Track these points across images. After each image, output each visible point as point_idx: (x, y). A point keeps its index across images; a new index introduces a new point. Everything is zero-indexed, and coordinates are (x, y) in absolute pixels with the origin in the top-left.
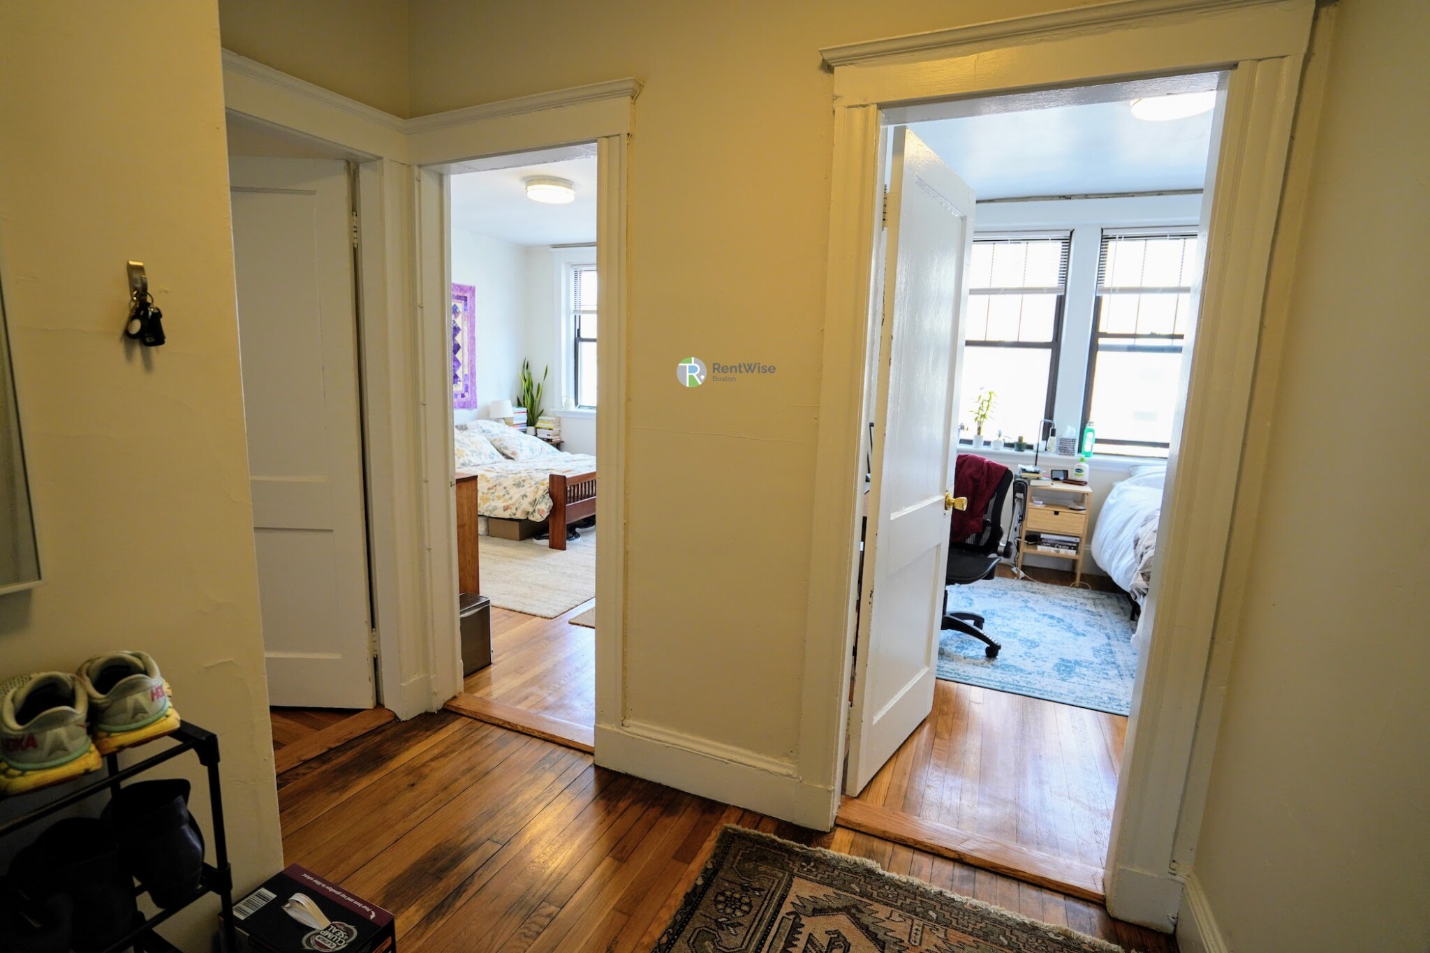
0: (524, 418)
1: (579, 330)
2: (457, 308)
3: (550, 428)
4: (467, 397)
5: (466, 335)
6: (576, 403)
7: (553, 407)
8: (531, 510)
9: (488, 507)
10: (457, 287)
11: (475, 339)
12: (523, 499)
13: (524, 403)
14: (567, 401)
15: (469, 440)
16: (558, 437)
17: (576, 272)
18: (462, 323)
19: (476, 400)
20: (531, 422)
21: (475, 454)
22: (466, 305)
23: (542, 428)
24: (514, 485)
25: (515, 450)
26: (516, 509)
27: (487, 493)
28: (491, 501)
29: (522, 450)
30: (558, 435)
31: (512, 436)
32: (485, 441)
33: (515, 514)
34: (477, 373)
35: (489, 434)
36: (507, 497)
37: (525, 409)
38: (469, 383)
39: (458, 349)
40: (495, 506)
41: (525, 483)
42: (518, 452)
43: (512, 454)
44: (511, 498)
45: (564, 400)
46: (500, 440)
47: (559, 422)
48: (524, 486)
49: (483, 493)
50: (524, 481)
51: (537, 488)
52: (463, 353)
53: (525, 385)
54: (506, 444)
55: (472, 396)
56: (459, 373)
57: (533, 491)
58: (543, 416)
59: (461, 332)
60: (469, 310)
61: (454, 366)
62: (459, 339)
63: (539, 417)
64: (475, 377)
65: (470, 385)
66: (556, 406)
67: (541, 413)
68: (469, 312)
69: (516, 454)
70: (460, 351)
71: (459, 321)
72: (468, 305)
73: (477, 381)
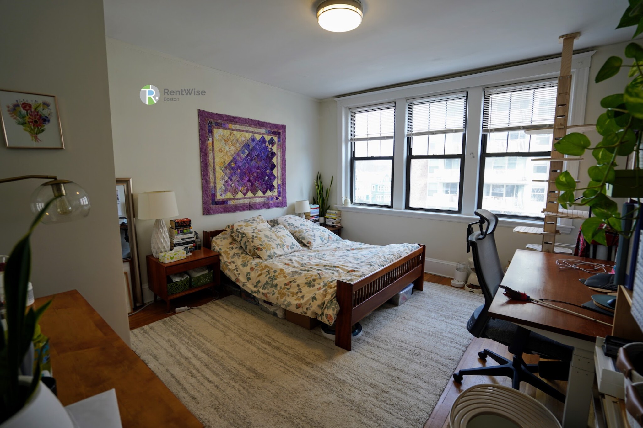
0: (316, 212)
1: (354, 152)
2: (274, 140)
3: (335, 218)
4: (280, 199)
5: (279, 158)
6: (352, 201)
7: (336, 204)
8: (320, 312)
9: (284, 302)
10: (274, 126)
11: (285, 161)
12: (313, 301)
13: (318, 201)
14: (345, 200)
15: (276, 235)
16: (339, 224)
17: (352, 114)
18: (277, 150)
19: (286, 201)
20: (322, 213)
21: (279, 247)
22: (279, 138)
23: (329, 218)
24: (306, 283)
25: (309, 240)
26: (307, 309)
27: (284, 288)
28: (287, 296)
29: (315, 240)
31: (309, 228)
32: (287, 235)
33: (306, 313)
34: (287, 183)
35: (293, 227)
36: (300, 295)
37: (318, 206)
40: (289, 302)
41: (315, 283)
42: (312, 241)
43: (307, 243)
44: (303, 297)
45: (343, 199)
46: (299, 232)
47: (340, 215)
48: (314, 286)
49: (281, 288)
50: (314, 280)
51: (326, 290)
52: (277, 170)
53: (318, 191)
54: (303, 235)
55: (283, 198)
56: (275, 183)
57: (322, 294)
58: (330, 210)
59: (276, 156)
60: (281, 141)
61: (271, 179)
62: (274, 160)
63: (327, 211)
64: (285, 186)
65: (282, 191)
66: (338, 203)
67: (329, 208)
68: (281, 142)
69: (310, 243)
70: (275, 169)
71: (275, 149)
72: (281, 138)
73: (287, 189)
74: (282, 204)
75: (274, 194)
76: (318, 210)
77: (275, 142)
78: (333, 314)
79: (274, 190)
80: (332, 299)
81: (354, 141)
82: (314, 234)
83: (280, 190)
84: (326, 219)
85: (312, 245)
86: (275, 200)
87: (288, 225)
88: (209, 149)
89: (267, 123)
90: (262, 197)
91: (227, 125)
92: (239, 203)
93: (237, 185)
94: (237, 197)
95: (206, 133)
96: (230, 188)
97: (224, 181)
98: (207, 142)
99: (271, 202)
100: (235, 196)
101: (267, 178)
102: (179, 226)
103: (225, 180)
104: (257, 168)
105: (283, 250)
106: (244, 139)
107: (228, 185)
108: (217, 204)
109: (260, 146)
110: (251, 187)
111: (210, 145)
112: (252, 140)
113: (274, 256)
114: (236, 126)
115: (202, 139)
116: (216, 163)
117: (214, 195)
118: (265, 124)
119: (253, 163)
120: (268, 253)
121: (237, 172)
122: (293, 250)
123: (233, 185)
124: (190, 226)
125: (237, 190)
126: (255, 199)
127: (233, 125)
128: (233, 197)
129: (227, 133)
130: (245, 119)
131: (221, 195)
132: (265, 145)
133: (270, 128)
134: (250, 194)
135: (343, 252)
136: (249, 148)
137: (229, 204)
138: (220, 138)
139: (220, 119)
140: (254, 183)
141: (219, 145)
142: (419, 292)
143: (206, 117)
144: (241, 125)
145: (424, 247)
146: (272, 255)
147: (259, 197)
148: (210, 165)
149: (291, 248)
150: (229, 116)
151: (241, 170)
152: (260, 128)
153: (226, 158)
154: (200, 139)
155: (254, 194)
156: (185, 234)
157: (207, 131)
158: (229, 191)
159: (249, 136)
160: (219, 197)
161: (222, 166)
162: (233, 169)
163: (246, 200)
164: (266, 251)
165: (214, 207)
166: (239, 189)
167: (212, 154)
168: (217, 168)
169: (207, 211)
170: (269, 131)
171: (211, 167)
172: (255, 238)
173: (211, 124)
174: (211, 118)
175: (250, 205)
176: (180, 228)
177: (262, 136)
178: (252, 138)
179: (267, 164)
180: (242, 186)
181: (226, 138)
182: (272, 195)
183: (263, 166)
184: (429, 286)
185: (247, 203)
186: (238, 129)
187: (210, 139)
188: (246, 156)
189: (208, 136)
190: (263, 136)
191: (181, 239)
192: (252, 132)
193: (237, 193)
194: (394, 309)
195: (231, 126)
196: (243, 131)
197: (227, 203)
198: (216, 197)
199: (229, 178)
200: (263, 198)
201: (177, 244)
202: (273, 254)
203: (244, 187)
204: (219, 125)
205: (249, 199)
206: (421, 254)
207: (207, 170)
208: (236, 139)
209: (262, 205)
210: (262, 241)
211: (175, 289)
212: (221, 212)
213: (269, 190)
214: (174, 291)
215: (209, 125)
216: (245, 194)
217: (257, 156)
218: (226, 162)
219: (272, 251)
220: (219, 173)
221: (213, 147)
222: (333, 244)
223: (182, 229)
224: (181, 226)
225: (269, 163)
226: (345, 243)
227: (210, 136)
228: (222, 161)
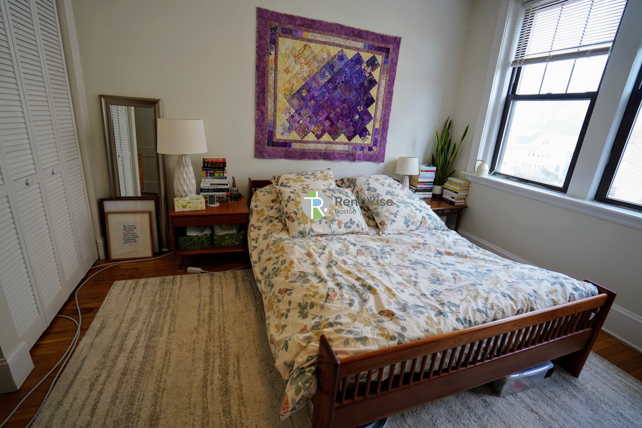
0: (430, 177)
1: (515, 86)
2: (376, 60)
3: (456, 191)
4: (375, 150)
5: (382, 89)
6: (492, 169)
7: (465, 170)
10: (379, 38)
11: (392, 94)
13: (435, 161)
14: (481, 166)
16: (464, 201)
17: (527, 13)
18: (380, 76)
19: (384, 154)
20: (440, 180)
22: (387, 57)
23: (448, 189)
25: (385, 219)
29: (394, 221)
30: (464, 199)
34: (389, 128)
37: (434, 168)
38: (379, 137)
39: (372, 103)
42: (388, 223)
43: (380, 224)
45: (478, 163)
47: (467, 187)
52: (376, 108)
55: (380, 150)
56: (369, 127)
57: (299, 344)
58: (454, 177)
59: (377, 86)
60: (389, 62)
61: (363, 120)
62: (373, 92)
63: (449, 178)
64: (387, 133)
65: (379, 139)
66: (468, 169)
67: (452, 174)
68: (389, 64)
69: (384, 224)
70: (373, 106)
71: (376, 74)
72: (390, 58)
73: (388, 136)
74: (378, 158)
75: (365, 142)
76: (433, 175)
77: (378, 64)
78: (293, 400)
79: (367, 136)
80: (305, 365)
81: (520, 63)
82: (398, 211)
83: (376, 137)
84: (444, 190)
85: (385, 229)
86: (366, 150)
87: (367, 190)
88: (270, 67)
89: (367, 32)
90: (345, 144)
91: (301, 32)
92: (308, 148)
93: (308, 123)
94: (306, 139)
95: (266, 44)
96: (297, 125)
97: (288, 114)
98: (267, 57)
99: (359, 152)
100: (304, 137)
101: (357, 117)
102: (208, 167)
103: (290, 113)
104: (342, 101)
105: (330, 227)
106: (326, 56)
107: (294, 121)
108: (274, 146)
109: (351, 68)
110: (330, 128)
111: (271, 61)
112: (338, 58)
113: (309, 234)
114: (316, 34)
115: (260, 52)
116: (278, 89)
117: (271, 134)
118: (365, 34)
119: (337, 94)
120: (301, 228)
121: (309, 104)
122: (349, 230)
123: (301, 122)
124: (224, 170)
125: (306, 129)
126: (334, 146)
127: (310, 34)
128: (300, 139)
129: (299, 44)
130: (331, 24)
131: (283, 134)
132: (361, 68)
133: (373, 40)
134: (326, 137)
135: (429, 253)
136: (333, 70)
137: (292, 147)
138: (288, 52)
139: (289, 23)
140: (335, 122)
141: (285, 63)
142: (568, 376)
143: (269, 19)
144: (324, 34)
145: (611, 297)
146: (306, 232)
147: (341, 143)
148: (270, 91)
149: (345, 226)
150: (304, 18)
151: (316, 101)
152: (355, 40)
153: (295, 82)
154: (257, 52)
155: (333, 138)
156: (216, 178)
157: (269, 40)
158: (295, 130)
159: (334, 51)
160: (279, 136)
161: (288, 93)
162: (303, 99)
163: (320, 145)
164: (299, 224)
165: (270, 149)
166: (310, 128)
167: (273, 75)
168: (280, 96)
169: (260, 153)
170: (369, 45)
171: (270, 94)
172: (291, 201)
173: (275, 30)
174: (275, 21)
175: (325, 153)
176: (211, 170)
177: (356, 52)
178: (340, 54)
179: (360, 96)
180: (316, 124)
181: (297, 53)
182: (362, 142)
183: (353, 99)
184: (599, 370)
185: (321, 150)
186: (318, 39)
187: (273, 53)
188: (326, 82)
189: (269, 48)
190: (358, 53)
191: (211, 184)
192: (340, 46)
193: (306, 133)
194: (485, 401)
195: (307, 35)
196: (325, 43)
197: (290, 146)
198: (275, 135)
199: (296, 111)
200: (346, 146)
201: (204, 189)
202: (308, 231)
203: (318, 127)
204: (288, 33)
205: (325, 145)
206: (596, 309)
207: (264, 97)
208: (313, 55)
209: (343, 155)
210: (300, 208)
211: (190, 244)
212: (281, 157)
213: (358, 136)
214: (188, 246)
215: (272, 31)
216: (318, 137)
217: (346, 83)
218: (294, 88)
219: (308, 226)
220: (282, 102)
221: (276, 64)
222: (422, 234)
223: (212, 172)
224: (211, 167)
225: (364, 96)
226: (445, 237)
227: (272, 48)
228: (287, 86)
